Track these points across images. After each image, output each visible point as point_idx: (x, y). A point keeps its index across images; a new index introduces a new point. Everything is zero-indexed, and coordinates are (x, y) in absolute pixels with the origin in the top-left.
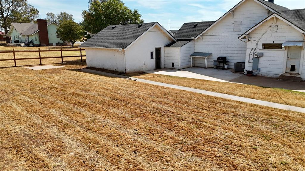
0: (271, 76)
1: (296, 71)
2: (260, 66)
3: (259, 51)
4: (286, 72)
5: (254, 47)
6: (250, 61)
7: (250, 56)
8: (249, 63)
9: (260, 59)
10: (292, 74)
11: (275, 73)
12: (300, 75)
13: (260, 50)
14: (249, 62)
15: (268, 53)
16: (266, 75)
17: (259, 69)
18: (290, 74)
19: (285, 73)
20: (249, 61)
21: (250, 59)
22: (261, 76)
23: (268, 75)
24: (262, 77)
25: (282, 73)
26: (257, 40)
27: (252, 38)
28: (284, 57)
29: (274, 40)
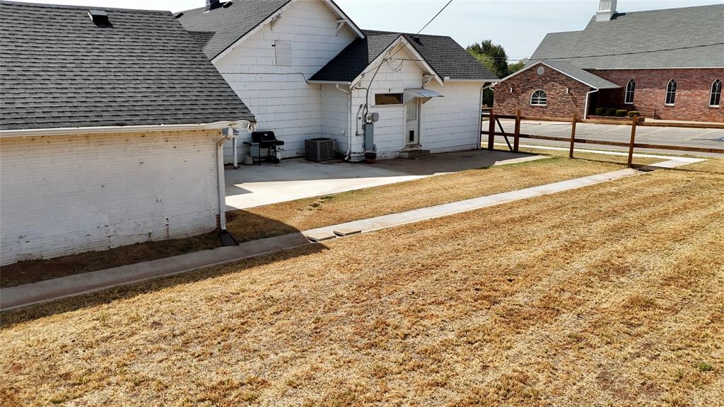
0: (389, 155)
1: (415, 142)
3: (371, 111)
5: (363, 102)
6: (359, 133)
7: (357, 121)
8: (358, 137)
9: (375, 124)
11: (394, 150)
12: (420, 146)
13: (372, 107)
15: (383, 112)
17: (374, 147)
19: (405, 146)
21: (358, 127)
23: (386, 156)
26: (367, 87)
28: (403, 118)
29: (390, 87)
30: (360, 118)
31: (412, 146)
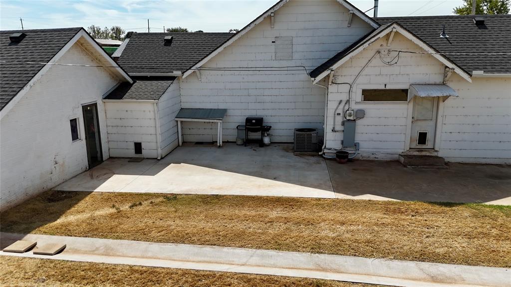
0: (381, 157)
1: (429, 145)
2: (358, 138)
3: (355, 107)
4: (410, 148)
5: (344, 97)
6: (336, 129)
7: (335, 117)
8: (335, 133)
9: (359, 122)
10: (422, 151)
11: (389, 151)
12: (436, 151)
13: (357, 103)
14: (333, 130)
15: (374, 109)
16: (372, 157)
17: (356, 146)
18: (418, 151)
19: (408, 149)
20: (334, 128)
21: (336, 123)
22: (361, 160)
23: (377, 156)
24: (364, 160)
25: (404, 149)
26: (350, 81)
27: (340, 77)
28: (406, 118)
29: (385, 82)
30: (339, 114)
31: (421, 150)
